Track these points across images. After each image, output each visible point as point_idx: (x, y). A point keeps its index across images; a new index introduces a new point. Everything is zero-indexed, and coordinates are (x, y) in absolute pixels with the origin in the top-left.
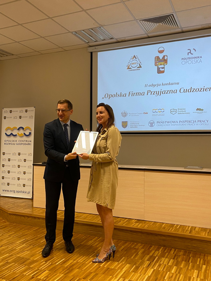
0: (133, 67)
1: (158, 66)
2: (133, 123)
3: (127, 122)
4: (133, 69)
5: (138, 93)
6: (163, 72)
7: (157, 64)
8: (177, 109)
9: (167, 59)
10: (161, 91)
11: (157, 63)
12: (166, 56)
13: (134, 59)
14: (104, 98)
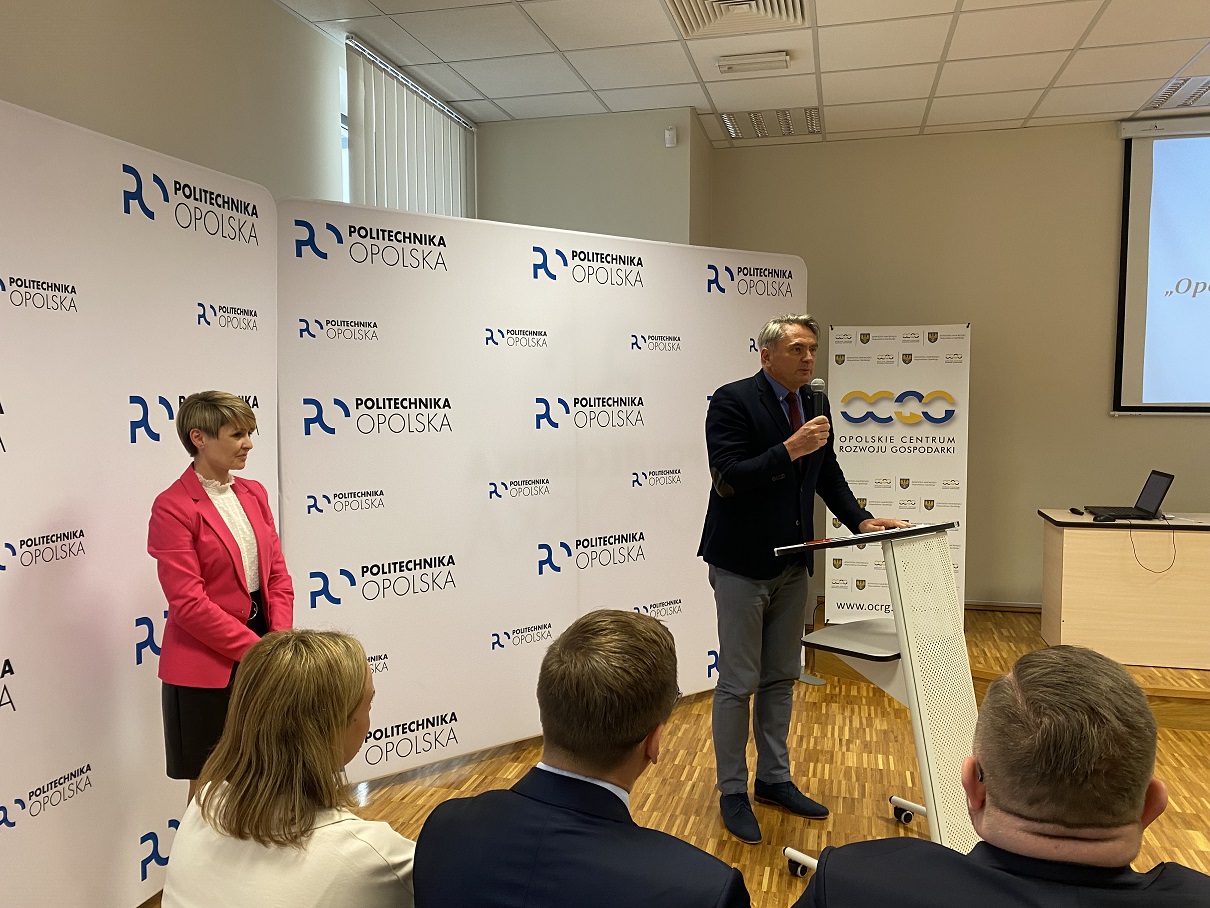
14: (1171, 292)
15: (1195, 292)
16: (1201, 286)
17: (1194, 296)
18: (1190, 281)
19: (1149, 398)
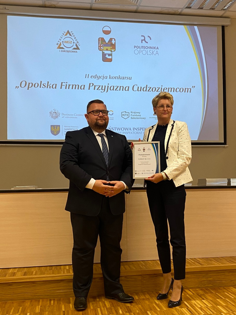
0: (66, 47)
1: (103, 51)
2: (68, 128)
3: (59, 126)
4: (66, 49)
5: (76, 85)
6: (111, 60)
7: (102, 49)
8: (130, 113)
9: (115, 43)
10: (108, 86)
11: (102, 46)
12: (113, 40)
13: (68, 35)
14: (18, 87)
15: (28, 87)
16: (31, 85)
17: (28, 89)
18: (26, 82)
19: (10, 138)
